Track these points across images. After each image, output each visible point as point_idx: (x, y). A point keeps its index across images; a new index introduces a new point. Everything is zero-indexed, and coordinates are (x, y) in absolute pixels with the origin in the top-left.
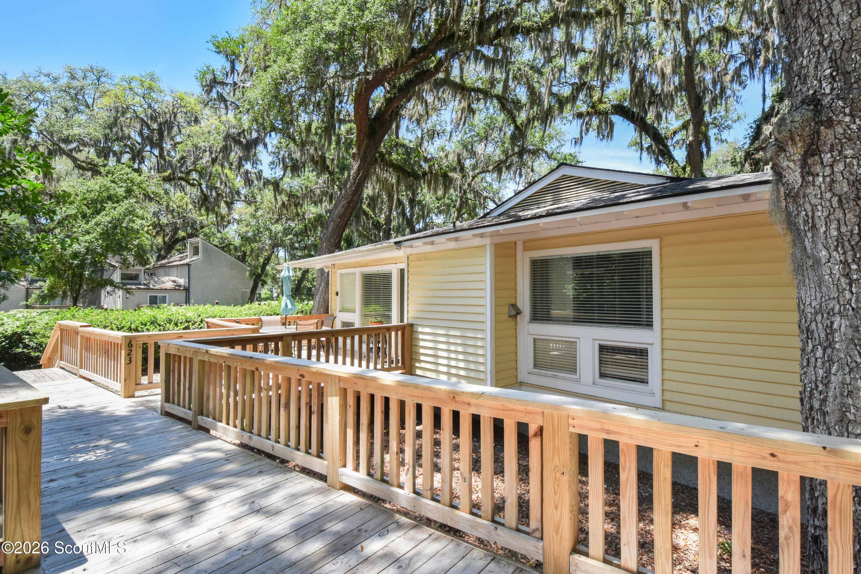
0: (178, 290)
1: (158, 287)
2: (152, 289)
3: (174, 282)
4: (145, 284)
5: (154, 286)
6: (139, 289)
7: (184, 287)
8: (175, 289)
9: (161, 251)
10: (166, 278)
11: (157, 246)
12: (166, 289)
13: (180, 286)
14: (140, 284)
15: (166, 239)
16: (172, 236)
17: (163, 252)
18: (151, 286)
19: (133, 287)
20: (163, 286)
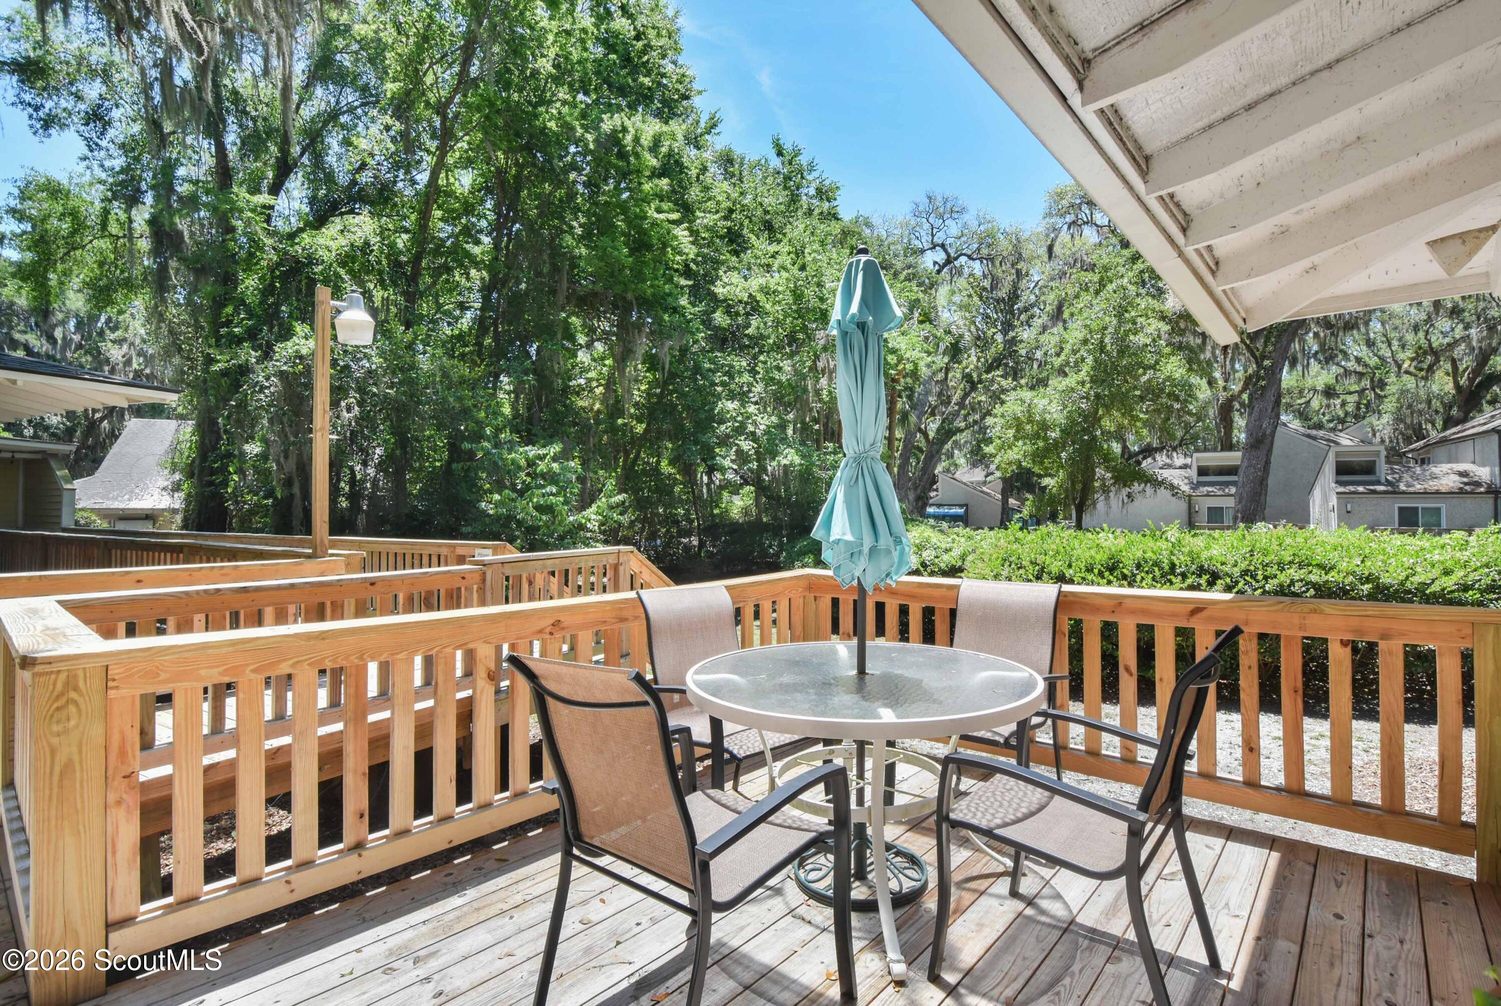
0: (1472, 493)
1: (1418, 487)
2: (1404, 493)
3: (1462, 474)
4: (1389, 483)
5: (1408, 486)
6: (1374, 492)
7: (1489, 486)
8: (1461, 491)
9: (1451, 407)
10: (1445, 467)
11: (1440, 397)
12: (1438, 492)
13: (1478, 484)
14: (1378, 483)
15: (1463, 381)
16: (1476, 372)
17: (1454, 412)
18: (1402, 487)
19: (1361, 489)
20: (1433, 485)
